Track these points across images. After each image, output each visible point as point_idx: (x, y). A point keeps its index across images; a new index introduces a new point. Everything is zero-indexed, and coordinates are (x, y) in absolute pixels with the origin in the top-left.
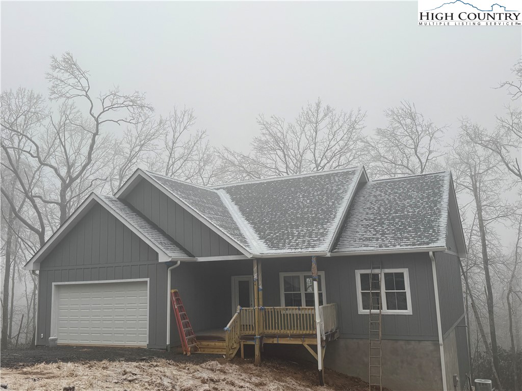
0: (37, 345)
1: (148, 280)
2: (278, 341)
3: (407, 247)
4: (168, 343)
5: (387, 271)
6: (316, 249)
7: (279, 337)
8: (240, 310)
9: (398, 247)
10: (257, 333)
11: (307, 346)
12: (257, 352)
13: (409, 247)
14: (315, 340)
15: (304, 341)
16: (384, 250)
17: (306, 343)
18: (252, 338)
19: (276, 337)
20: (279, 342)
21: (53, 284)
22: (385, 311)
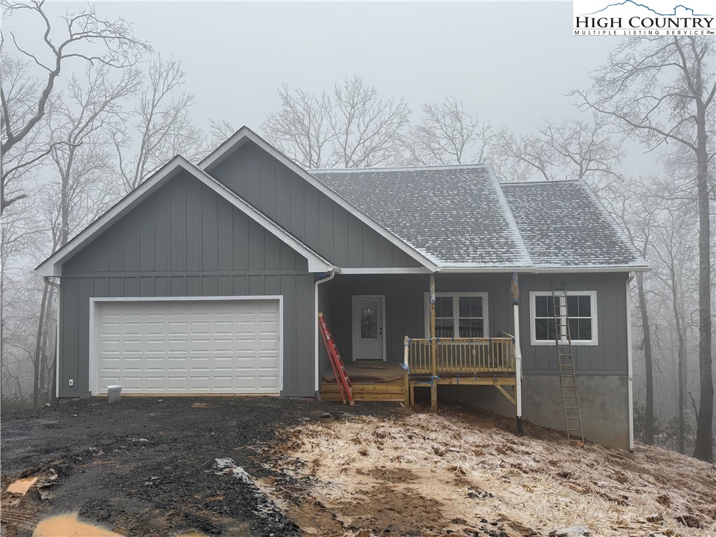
0: (59, 398)
1: (281, 298)
2: (458, 381)
3: (602, 266)
4: (317, 389)
5: (570, 293)
6: (517, 264)
7: (460, 377)
8: (410, 342)
9: (590, 265)
10: (434, 372)
11: (499, 388)
12: (434, 397)
13: (604, 265)
14: (513, 379)
15: (496, 381)
16: (572, 268)
17: (499, 383)
18: (427, 377)
19: (456, 377)
20: (460, 383)
21: (92, 300)
22: (564, 341)
